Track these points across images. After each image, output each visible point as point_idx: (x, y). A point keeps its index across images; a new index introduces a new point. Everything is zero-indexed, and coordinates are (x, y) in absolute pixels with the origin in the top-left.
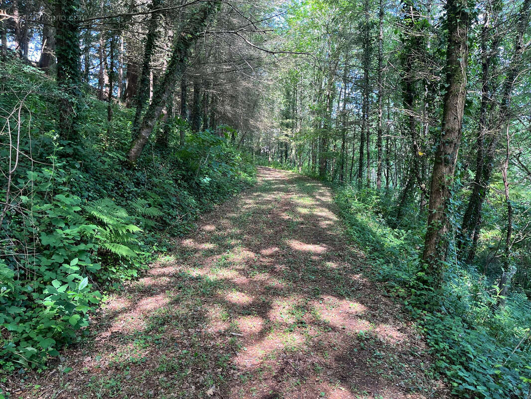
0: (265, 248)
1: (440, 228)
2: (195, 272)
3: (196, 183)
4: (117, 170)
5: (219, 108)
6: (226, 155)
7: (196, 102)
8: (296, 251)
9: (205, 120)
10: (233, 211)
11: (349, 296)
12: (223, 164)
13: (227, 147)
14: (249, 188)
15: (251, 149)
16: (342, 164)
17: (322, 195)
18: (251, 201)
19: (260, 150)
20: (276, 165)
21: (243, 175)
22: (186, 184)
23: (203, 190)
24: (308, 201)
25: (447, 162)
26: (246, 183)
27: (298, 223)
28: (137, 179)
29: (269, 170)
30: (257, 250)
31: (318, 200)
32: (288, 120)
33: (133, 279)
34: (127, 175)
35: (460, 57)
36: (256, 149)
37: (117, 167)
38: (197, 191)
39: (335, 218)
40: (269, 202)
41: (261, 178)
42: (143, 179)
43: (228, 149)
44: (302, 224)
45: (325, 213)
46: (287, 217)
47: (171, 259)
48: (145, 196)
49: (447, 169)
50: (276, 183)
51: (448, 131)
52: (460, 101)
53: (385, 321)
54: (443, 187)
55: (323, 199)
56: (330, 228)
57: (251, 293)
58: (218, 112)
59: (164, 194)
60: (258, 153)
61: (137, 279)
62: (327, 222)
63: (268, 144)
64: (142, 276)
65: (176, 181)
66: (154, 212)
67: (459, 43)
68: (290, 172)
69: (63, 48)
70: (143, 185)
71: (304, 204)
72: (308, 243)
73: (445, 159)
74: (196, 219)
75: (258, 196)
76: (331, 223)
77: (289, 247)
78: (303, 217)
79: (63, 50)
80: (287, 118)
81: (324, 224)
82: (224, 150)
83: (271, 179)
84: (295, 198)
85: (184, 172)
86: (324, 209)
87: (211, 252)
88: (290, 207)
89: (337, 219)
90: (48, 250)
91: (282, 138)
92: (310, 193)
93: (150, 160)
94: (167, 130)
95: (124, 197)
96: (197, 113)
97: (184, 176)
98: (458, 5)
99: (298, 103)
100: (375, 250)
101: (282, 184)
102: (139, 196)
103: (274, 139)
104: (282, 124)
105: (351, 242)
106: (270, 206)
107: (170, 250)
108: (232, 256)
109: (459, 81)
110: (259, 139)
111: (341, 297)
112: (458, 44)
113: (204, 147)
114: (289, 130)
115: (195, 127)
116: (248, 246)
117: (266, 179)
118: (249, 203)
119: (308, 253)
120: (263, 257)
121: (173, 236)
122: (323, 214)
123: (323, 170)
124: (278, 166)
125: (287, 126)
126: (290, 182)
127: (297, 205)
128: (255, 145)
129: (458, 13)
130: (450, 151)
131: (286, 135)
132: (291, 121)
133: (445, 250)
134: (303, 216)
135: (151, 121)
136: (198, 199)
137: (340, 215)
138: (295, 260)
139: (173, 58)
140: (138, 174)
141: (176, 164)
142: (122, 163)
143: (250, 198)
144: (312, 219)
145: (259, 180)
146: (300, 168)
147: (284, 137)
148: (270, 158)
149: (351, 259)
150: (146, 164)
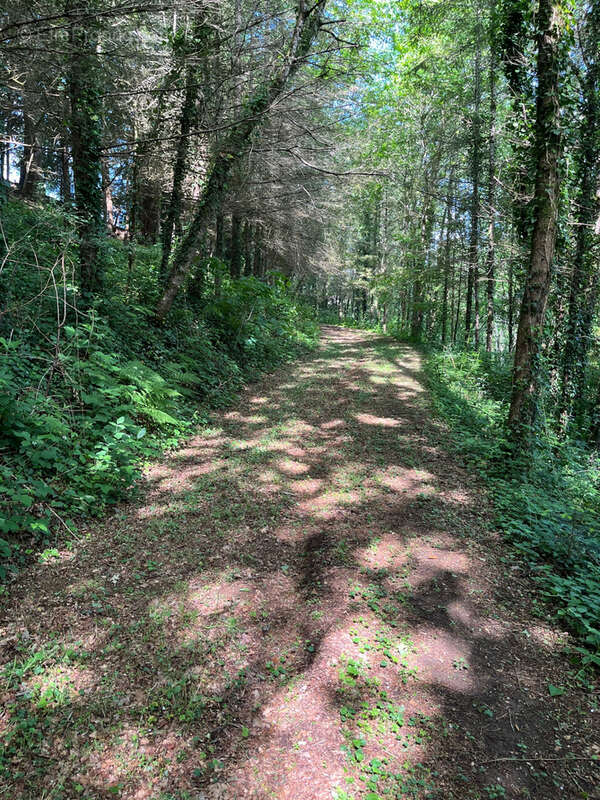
0: (325, 421)
1: (526, 388)
2: (242, 445)
3: (238, 345)
4: (143, 327)
5: (267, 242)
6: (277, 309)
7: (235, 236)
8: (363, 424)
9: (248, 261)
10: (286, 382)
11: (417, 465)
12: (273, 320)
13: (278, 297)
14: (308, 354)
15: (313, 300)
16: (443, 319)
17: (407, 360)
18: (309, 369)
19: (327, 301)
20: (350, 323)
21: (301, 337)
22: (225, 347)
23: (247, 354)
24: (388, 368)
25: (534, 311)
26: (304, 346)
27: (369, 395)
28: (167, 339)
29: (339, 330)
30: (316, 423)
31: (400, 367)
32: (367, 256)
33: (173, 450)
34: (155, 333)
35: (548, 188)
36: (320, 300)
37: (143, 323)
38: (239, 354)
39: (420, 389)
40: (335, 370)
41: (325, 341)
42: (174, 339)
43: (279, 301)
44: (375, 395)
45: (408, 382)
46: (357, 388)
47: (215, 432)
48: (177, 360)
49: (534, 319)
50: (347, 347)
51: (535, 274)
52: (548, 239)
53: (454, 487)
54: (529, 340)
55: (408, 366)
56: (411, 399)
57: (306, 462)
58: (264, 248)
59: (200, 358)
60: (324, 305)
61: (177, 450)
62: (408, 393)
63: (339, 291)
64: (182, 448)
65: (214, 342)
66: (191, 377)
67: (548, 170)
68: (370, 332)
69: (85, 182)
70: (175, 346)
71: (381, 371)
72: (380, 417)
73: (532, 307)
74: (240, 391)
75: (320, 363)
76: (414, 394)
77: (356, 421)
78: (377, 388)
79: (84, 185)
80: (365, 254)
81: (404, 396)
82: (275, 302)
83: (340, 341)
84: (370, 365)
85: (223, 331)
86: (408, 379)
87: (260, 426)
88: (363, 376)
89: (422, 390)
90: (91, 409)
91: (358, 283)
92: (390, 358)
93: (181, 316)
94: (200, 275)
95: (153, 360)
96: (238, 252)
97: (222, 335)
98: (546, 125)
99: (381, 231)
100: (463, 423)
101: (355, 348)
102: (170, 360)
103: (346, 284)
104: (358, 262)
105: (435, 414)
106: (334, 375)
107: (210, 423)
108: (285, 429)
109: (547, 216)
110: (325, 284)
111: (409, 467)
112: (546, 172)
113: (248, 298)
114: (369, 270)
115: (234, 271)
116: (305, 417)
117: (333, 341)
118: (308, 371)
119: (379, 427)
120: (322, 430)
121: (213, 408)
122: (406, 384)
123: (417, 328)
124: (353, 324)
125: (366, 264)
126: (366, 345)
127: (370, 374)
128: (319, 294)
129: (547, 135)
130: (537, 298)
131: (365, 278)
132: (371, 257)
133: (532, 413)
134: (379, 387)
135: (183, 265)
136: (241, 366)
137: (427, 385)
138: (361, 432)
139: (210, 185)
140: (168, 333)
141: (213, 321)
142: (149, 319)
143: (309, 366)
144: (389, 391)
145: (323, 343)
146: (384, 326)
147: (360, 281)
148: (341, 314)
149: (430, 432)
150: (177, 321)
